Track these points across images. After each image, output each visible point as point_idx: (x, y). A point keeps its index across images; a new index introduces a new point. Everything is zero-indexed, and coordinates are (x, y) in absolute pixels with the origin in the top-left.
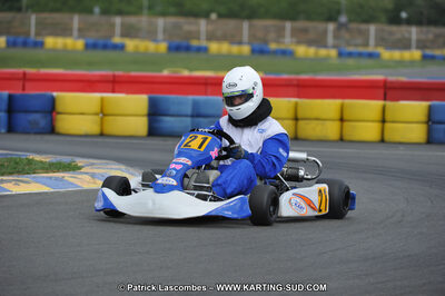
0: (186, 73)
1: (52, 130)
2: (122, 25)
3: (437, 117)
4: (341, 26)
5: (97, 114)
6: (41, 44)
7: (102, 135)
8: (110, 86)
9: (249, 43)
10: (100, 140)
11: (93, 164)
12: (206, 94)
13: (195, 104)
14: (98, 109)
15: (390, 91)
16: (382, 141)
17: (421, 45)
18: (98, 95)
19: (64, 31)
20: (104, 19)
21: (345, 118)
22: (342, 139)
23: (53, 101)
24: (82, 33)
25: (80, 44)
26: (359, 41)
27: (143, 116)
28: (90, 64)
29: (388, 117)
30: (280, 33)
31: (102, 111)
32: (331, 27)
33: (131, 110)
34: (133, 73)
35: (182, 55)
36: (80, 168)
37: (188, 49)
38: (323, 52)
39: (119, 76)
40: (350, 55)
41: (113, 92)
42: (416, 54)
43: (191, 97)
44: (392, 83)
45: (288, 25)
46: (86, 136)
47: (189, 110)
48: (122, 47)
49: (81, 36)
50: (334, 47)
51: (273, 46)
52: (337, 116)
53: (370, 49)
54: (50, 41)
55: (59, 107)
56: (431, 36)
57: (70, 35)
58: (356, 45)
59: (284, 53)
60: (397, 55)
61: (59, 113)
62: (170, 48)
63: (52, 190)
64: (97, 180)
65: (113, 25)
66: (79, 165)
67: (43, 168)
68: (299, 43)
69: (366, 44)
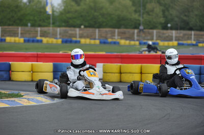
1: (9, 79)
2: (41, 31)
5: (30, 72)
6: (5, 40)
7: (32, 81)
8: (36, 59)
9: (98, 39)
10: (31, 83)
11: (28, 94)
14: (30, 69)
15: (163, 60)
17: (177, 39)
18: (30, 63)
19: (15, 34)
20: (32, 29)
21: (143, 72)
23: (10, 65)
24: (22, 35)
25: (22, 40)
26: (149, 38)
27: (51, 72)
28: (27, 49)
30: (113, 35)
31: (32, 70)
32: (136, 31)
34: (46, 53)
35: (68, 45)
36: (22, 96)
37: (71, 42)
38: (132, 43)
39: (40, 54)
40: (145, 44)
41: (37, 62)
42: (175, 43)
45: (117, 30)
46: (25, 81)
48: (41, 41)
49: (21, 37)
50: (137, 40)
51: (110, 40)
52: (140, 72)
53: (154, 41)
54: (8, 39)
55: (13, 69)
56: (181, 35)
57: (18, 36)
58: (148, 40)
59: (115, 43)
60: (166, 43)
61: (12, 71)
62: (63, 42)
63: (10, 106)
64: (30, 102)
65: (37, 31)
66: (22, 94)
67: (6, 96)
68: (121, 38)
69: (152, 39)
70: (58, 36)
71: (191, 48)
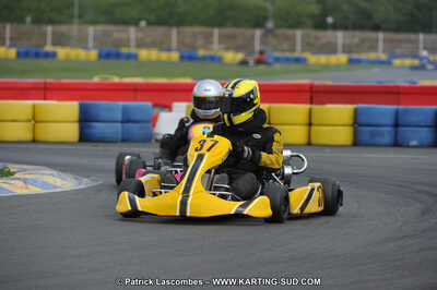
0: (116, 80)
2: (54, 33)
3: (362, 120)
4: (268, 32)
5: (29, 121)
7: (34, 141)
8: (42, 93)
9: (177, 50)
10: (33, 146)
11: (25, 170)
12: (135, 100)
13: (125, 110)
14: (30, 116)
15: (316, 95)
16: (309, 143)
17: (347, 49)
18: (30, 103)
20: (36, 28)
21: (272, 121)
24: (14, 42)
25: (12, 53)
26: (286, 46)
27: (74, 122)
28: (23, 73)
29: (314, 121)
30: (208, 40)
31: (34, 118)
32: (258, 33)
33: (62, 117)
34: (64, 81)
35: (112, 62)
36: (12, 174)
37: (118, 56)
39: (50, 84)
40: (277, 60)
41: (45, 99)
42: (342, 58)
43: (120, 103)
44: (318, 86)
45: (216, 31)
46: (19, 142)
47: (119, 117)
48: (54, 55)
49: (10, 47)
51: (201, 53)
53: (297, 54)
56: (356, 41)
57: (4, 44)
58: (283, 51)
59: (212, 59)
60: (323, 59)
62: (100, 56)
64: (30, 187)
65: (45, 34)
66: (12, 170)
68: (227, 49)
69: (293, 50)
70: (91, 44)
71: (376, 69)
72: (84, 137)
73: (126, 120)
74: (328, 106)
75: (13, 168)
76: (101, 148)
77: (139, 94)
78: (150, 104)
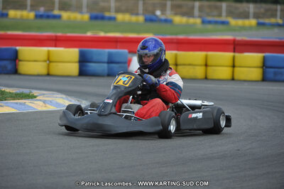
0: (102, 34)
1: (15, 71)
2: (60, 2)
3: (268, 64)
5: (45, 61)
6: (7, 15)
7: (48, 75)
8: (54, 42)
9: (143, 15)
10: (48, 78)
11: (44, 94)
12: (116, 48)
13: (110, 55)
14: (46, 58)
15: (237, 46)
16: (233, 79)
17: (256, 16)
18: (45, 49)
19: (21, 6)
21: (209, 63)
22: (206, 78)
23: (16, 52)
24: (33, 8)
25: (32, 15)
26: (215, 13)
27: (76, 62)
28: (39, 28)
29: (236, 64)
30: (164, 8)
31: (48, 59)
32: (197, 4)
33: (67, 58)
34: (69, 34)
35: (99, 23)
36: (35, 97)
37: (103, 18)
38: (192, 20)
39: (60, 36)
40: (210, 22)
41: (56, 46)
42: (253, 22)
43: (107, 50)
44: (239, 41)
45: (169, 3)
46: (38, 75)
47: (106, 59)
48: (59, 17)
50: (200, 17)
52: (203, 63)
53: (223, 19)
54: (12, 13)
55: (20, 57)
56: (262, 10)
57: (26, 9)
58: (213, 16)
59: (166, 21)
60: (240, 22)
61: (20, 61)
63: (18, 111)
64: (47, 105)
65: (54, 3)
66: (35, 94)
67: (11, 97)
68: (176, 14)
69: (220, 15)
70: (85, 9)
71: (276, 30)
72: (83, 73)
73: (110, 62)
74: (246, 54)
75: (35, 92)
76: (94, 80)
77: (119, 44)
78: (126, 51)
